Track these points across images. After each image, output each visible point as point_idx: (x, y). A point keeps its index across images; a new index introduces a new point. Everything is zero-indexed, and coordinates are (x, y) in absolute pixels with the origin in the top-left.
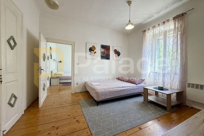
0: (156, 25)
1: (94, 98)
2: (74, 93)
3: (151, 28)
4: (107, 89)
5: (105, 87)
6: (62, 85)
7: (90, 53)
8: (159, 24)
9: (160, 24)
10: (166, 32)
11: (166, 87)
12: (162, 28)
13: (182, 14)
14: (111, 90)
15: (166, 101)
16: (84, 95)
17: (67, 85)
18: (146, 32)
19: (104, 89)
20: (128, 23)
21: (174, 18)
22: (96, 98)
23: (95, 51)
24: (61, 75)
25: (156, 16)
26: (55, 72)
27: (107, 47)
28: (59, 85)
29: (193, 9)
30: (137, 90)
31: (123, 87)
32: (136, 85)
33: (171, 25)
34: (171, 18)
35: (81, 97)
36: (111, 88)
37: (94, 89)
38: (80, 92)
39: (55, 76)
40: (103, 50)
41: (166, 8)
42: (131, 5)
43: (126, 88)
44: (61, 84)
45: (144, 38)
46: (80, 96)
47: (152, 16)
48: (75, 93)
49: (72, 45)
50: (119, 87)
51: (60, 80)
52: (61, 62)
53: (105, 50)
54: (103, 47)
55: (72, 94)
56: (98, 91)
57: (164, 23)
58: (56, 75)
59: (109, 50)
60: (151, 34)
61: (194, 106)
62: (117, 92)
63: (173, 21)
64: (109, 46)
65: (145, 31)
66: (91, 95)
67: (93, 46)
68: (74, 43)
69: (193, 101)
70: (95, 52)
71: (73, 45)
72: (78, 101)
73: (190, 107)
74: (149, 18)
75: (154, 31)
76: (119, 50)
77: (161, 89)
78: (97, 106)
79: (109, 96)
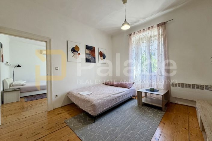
0: (142, 30)
1: (88, 112)
2: (52, 109)
3: (136, 32)
4: (104, 98)
5: (102, 97)
6: (26, 100)
7: (73, 54)
8: (144, 29)
9: (146, 29)
10: (151, 37)
11: (155, 88)
12: (147, 33)
13: (164, 22)
14: (108, 98)
15: (162, 102)
16: (68, 110)
17: (36, 98)
18: (132, 36)
19: (100, 99)
20: (124, 22)
21: (158, 26)
22: (91, 113)
23: (78, 52)
24: (23, 85)
25: (142, 21)
26: (9, 81)
27: (92, 49)
28: (19, 101)
29: (172, 19)
30: (130, 94)
31: (118, 93)
32: (128, 89)
33: (155, 32)
34: (155, 26)
35: (65, 115)
36: (108, 96)
37: (87, 101)
38: (61, 107)
39: (11, 87)
40: (88, 52)
41: (152, 15)
42: (126, 3)
43: (121, 93)
44: (23, 99)
45: (130, 41)
46: (64, 113)
47: (139, 21)
48: (54, 109)
49: (46, 42)
50: (115, 94)
51: (20, 93)
52: (20, 66)
53: (90, 51)
54: (88, 47)
55: (49, 112)
56: (95, 103)
57: (149, 28)
58: (13, 86)
59: (95, 52)
60: (137, 38)
61: (176, 102)
62: (114, 99)
63: (157, 28)
64: (95, 47)
65: (130, 35)
66: (81, 109)
67: (76, 46)
68: (50, 40)
69: (176, 98)
70: (79, 54)
71: (48, 43)
72: (63, 122)
73: (174, 103)
74: (135, 22)
75: (140, 35)
76: (104, 52)
77: (153, 90)
78: (95, 122)
79: (107, 106)
